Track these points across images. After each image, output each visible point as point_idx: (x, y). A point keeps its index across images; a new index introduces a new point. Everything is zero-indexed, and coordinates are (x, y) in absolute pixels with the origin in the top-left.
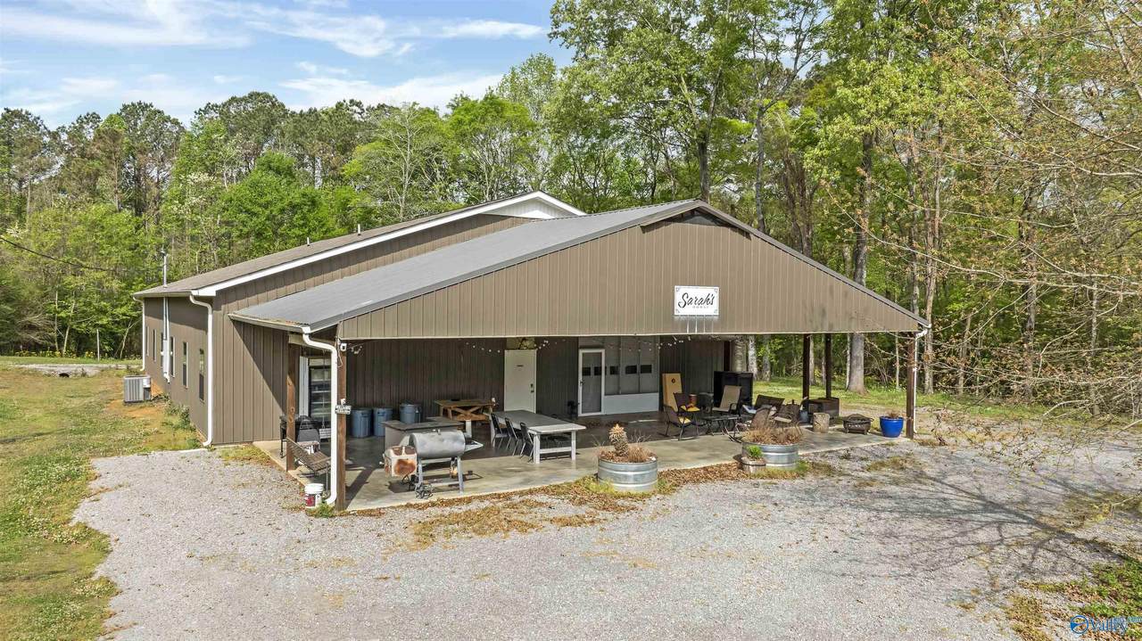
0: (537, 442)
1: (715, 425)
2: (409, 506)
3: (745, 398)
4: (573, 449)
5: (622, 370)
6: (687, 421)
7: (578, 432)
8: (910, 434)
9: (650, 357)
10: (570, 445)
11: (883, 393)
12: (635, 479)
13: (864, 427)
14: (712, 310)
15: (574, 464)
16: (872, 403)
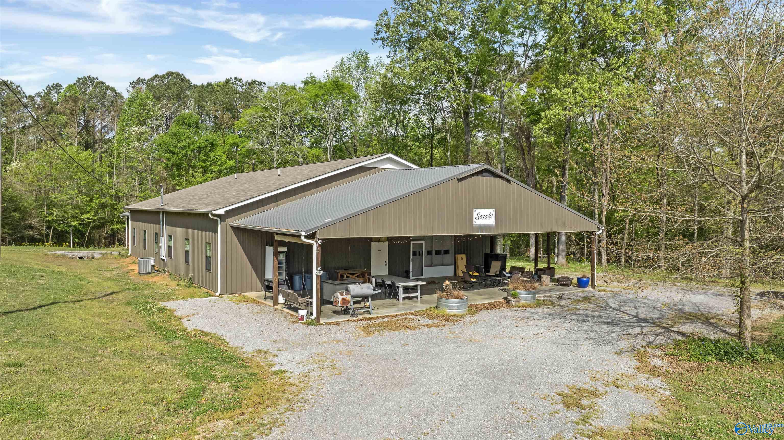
0: (401, 290)
1: (489, 282)
2: (349, 320)
3: (503, 268)
4: (419, 294)
5: (434, 253)
6: (475, 280)
7: (422, 286)
8: (593, 286)
9: (449, 246)
10: (417, 292)
11: (577, 265)
12: (458, 307)
13: (568, 283)
14: (492, 221)
15: (419, 302)
16: (571, 271)
